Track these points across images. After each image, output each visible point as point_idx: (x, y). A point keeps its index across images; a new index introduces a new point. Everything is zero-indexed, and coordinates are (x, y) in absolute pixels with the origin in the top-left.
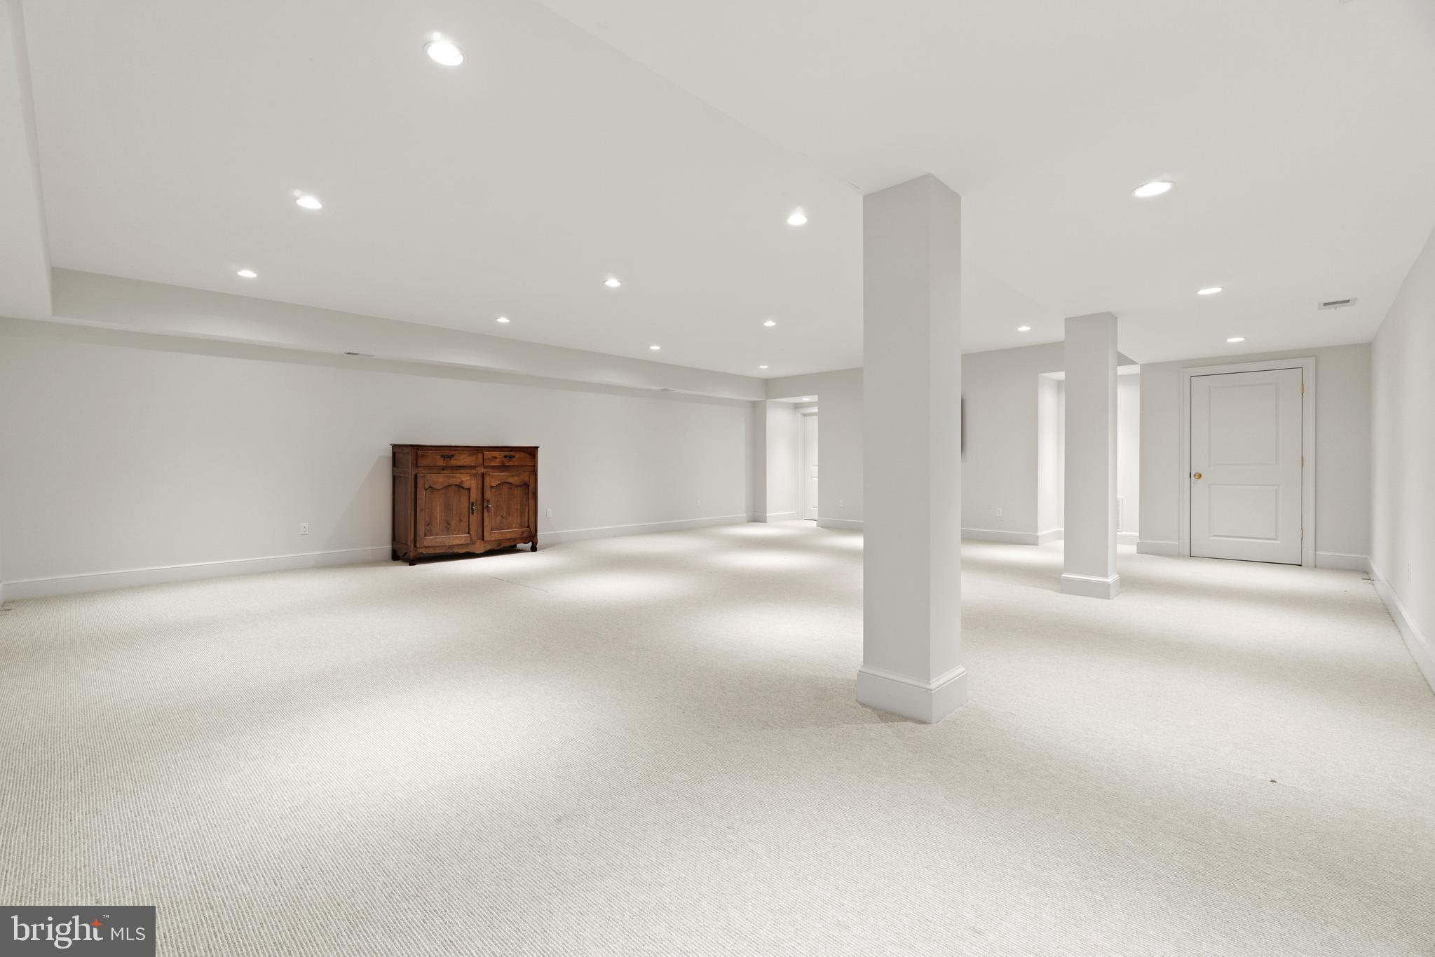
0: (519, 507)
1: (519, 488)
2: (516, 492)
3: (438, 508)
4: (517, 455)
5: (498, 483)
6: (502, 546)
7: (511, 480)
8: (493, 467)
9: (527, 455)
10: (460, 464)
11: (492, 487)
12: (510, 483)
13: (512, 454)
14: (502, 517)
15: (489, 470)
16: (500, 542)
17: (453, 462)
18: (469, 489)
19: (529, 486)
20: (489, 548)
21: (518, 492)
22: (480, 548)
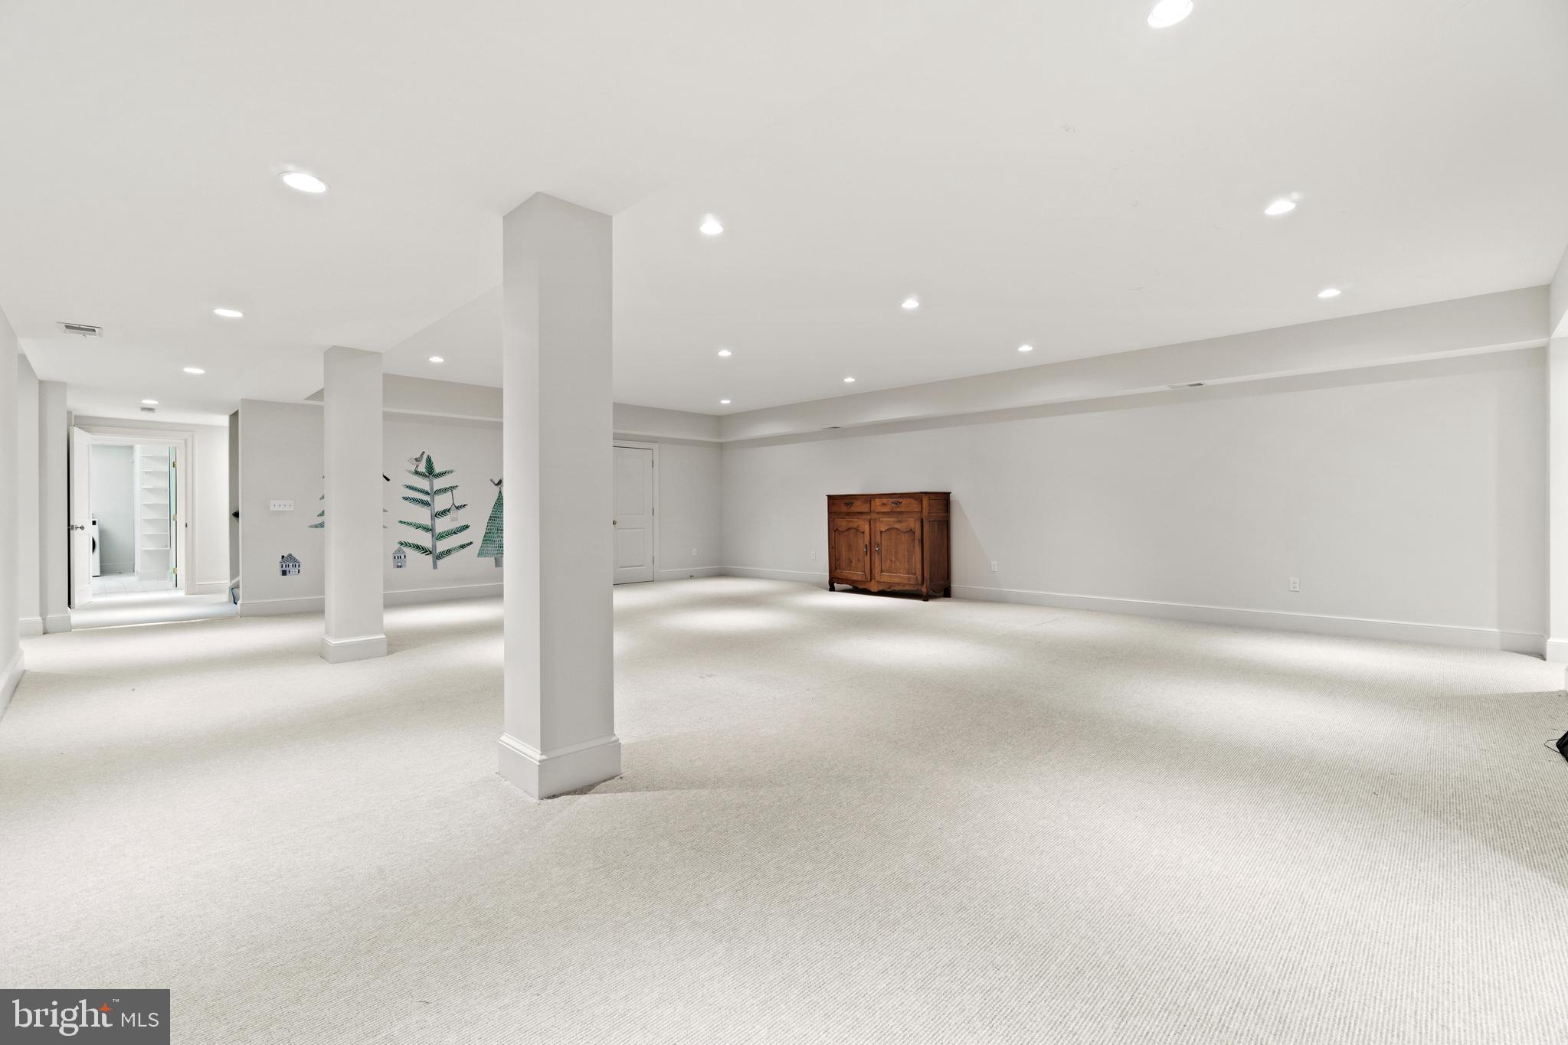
0: (906, 553)
1: (906, 534)
2: (903, 538)
3: (843, 548)
4: (904, 501)
5: (886, 528)
6: (892, 589)
7: (897, 526)
8: (884, 513)
9: (912, 501)
10: (859, 510)
11: (881, 532)
12: (897, 529)
13: (900, 500)
14: (891, 561)
15: (881, 516)
16: (891, 585)
17: (853, 509)
18: (863, 532)
19: (914, 533)
20: (881, 588)
21: (905, 538)
22: (874, 588)
